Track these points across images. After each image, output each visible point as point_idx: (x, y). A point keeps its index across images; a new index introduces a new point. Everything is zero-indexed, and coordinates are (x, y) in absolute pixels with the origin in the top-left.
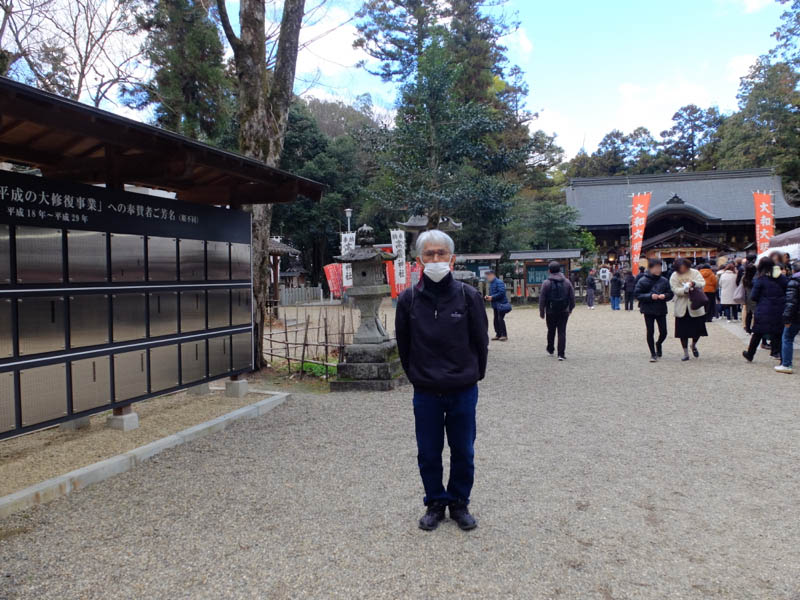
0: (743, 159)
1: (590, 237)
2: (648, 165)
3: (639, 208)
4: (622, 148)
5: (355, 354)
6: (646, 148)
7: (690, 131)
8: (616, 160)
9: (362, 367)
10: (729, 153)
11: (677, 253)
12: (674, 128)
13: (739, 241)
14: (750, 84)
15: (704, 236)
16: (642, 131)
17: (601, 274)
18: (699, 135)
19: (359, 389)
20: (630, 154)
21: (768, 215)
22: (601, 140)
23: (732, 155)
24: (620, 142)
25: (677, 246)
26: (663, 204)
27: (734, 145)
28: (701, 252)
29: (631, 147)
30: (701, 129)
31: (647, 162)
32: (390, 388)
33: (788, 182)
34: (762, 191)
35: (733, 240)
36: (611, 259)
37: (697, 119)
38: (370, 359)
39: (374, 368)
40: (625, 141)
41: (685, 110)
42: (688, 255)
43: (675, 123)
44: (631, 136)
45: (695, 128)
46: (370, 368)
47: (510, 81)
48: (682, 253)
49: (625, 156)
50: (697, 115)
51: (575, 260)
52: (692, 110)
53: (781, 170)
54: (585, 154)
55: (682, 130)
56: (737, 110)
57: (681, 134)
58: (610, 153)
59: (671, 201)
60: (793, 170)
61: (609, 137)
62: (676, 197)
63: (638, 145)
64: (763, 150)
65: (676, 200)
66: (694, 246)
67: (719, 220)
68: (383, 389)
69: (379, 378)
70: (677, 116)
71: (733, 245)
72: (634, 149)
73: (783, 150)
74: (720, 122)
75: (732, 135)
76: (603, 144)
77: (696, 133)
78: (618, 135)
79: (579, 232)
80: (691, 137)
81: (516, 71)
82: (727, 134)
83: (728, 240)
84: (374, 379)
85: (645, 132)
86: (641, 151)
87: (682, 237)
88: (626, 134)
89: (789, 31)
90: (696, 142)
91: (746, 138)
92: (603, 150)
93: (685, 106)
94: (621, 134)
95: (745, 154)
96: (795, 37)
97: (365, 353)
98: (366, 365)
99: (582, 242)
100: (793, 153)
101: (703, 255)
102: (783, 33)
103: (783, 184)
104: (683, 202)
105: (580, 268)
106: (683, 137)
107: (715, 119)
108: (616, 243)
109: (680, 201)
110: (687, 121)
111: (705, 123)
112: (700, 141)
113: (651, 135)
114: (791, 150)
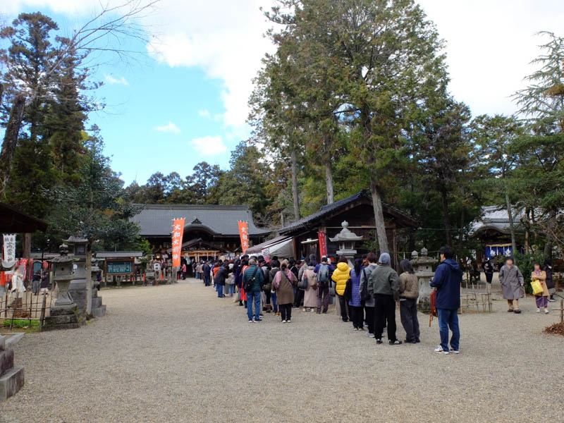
0: (233, 198)
1: (147, 243)
2: (179, 196)
3: (178, 227)
4: (162, 184)
5: (57, 311)
6: (177, 186)
7: (203, 178)
8: (159, 191)
9: (61, 318)
10: (226, 194)
11: (197, 253)
12: (194, 175)
13: (231, 246)
14: (236, 155)
15: (212, 243)
16: (174, 175)
17: (155, 267)
18: (209, 181)
19: (60, 329)
20: (168, 189)
21: (245, 234)
22: (149, 178)
23: (227, 195)
24: (161, 180)
25: (197, 250)
26: (189, 224)
27: (228, 189)
28: (210, 253)
29: (168, 184)
30: (210, 178)
31: (178, 194)
32: (78, 327)
33: (256, 213)
34: (242, 221)
35: (228, 246)
36: (158, 257)
37: (207, 171)
38: (65, 313)
39: (68, 317)
40: (164, 180)
41: (201, 164)
42: (204, 255)
43: (195, 172)
44: (168, 177)
45: (206, 176)
46: (66, 318)
47: (91, 134)
48: (200, 253)
49: (164, 189)
50: (207, 169)
51: (137, 257)
52: (205, 165)
53: (252, 206)
54: (137, 185)
55: (199, 176)
56: (230, 169)
57: (198, 179)
58: (155, 187)
59: (194, 222)
60: (258, 206)
61: (154, 176)
62: (197, 219)
63: (173, 183)
64: (243, 194)
65: (197, 221)
66: (207, 249)
67: (221, 234)
68: (74, 328)
69: (71, 322)
70: (196, 168)
71: (228, 249)
72: (169, 185)
73: (253, 195)
74: (220, 174)
75: (227, 183)
76: (151, 180)
77: (207, 179)
78: (160, 175)
79: (140, 240)
80: (204, 181)
81: (95, 128)
82: (224, 182)
83: (226, 245)
84: (68, 323)
85: (178, 176)
86: (175, 187)
87: (200, 243)
88: (165, 175)
89: (255, 140)
90: (207, 185)
91: (234, 186)
92: (150, 184)
93: (201, 162)
94: (162, 175)
95: (234, 195)
96: (257, 144)
97: (62, 310)
98: (63, 316)
99: (142, 247)
100: (258, 197)
101: (212, 255)
102: (252, 141)
103: (253, 214)
104: (201, 223)
105: (140, 262)
106: (199, 181)
107: (218, 172)
108: (161, 246)
109: (199, 222)
110: (202, 172)
111: (212, 174)
112: (209, 184)
113: (181, 177)
114: (257, 195)
